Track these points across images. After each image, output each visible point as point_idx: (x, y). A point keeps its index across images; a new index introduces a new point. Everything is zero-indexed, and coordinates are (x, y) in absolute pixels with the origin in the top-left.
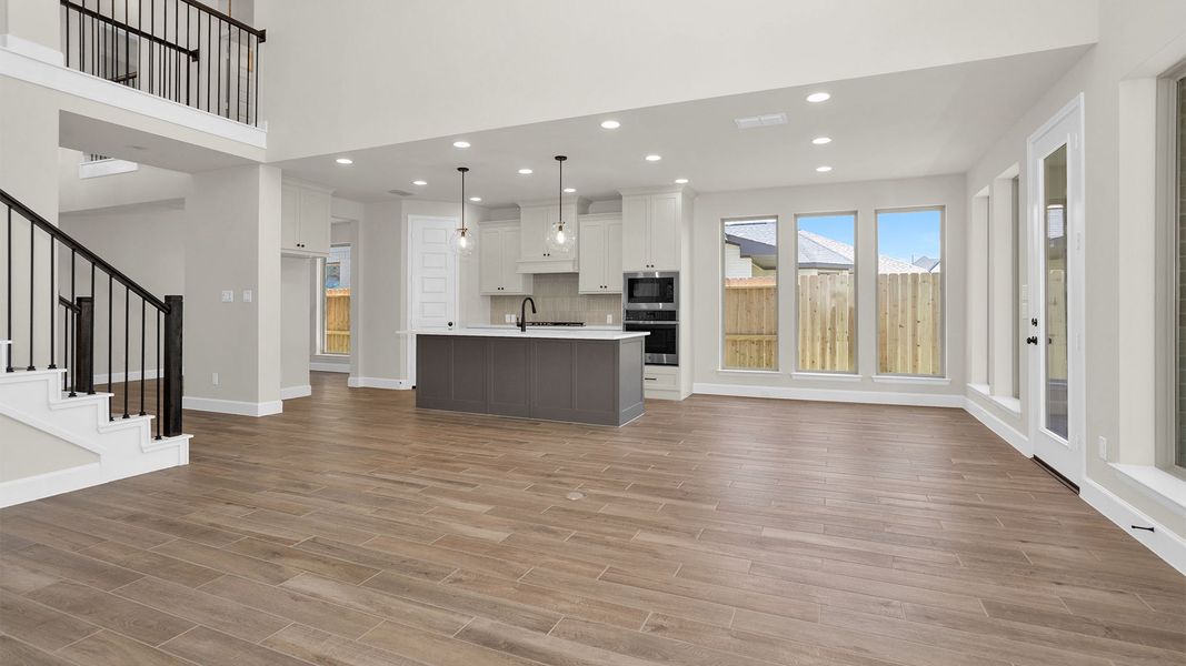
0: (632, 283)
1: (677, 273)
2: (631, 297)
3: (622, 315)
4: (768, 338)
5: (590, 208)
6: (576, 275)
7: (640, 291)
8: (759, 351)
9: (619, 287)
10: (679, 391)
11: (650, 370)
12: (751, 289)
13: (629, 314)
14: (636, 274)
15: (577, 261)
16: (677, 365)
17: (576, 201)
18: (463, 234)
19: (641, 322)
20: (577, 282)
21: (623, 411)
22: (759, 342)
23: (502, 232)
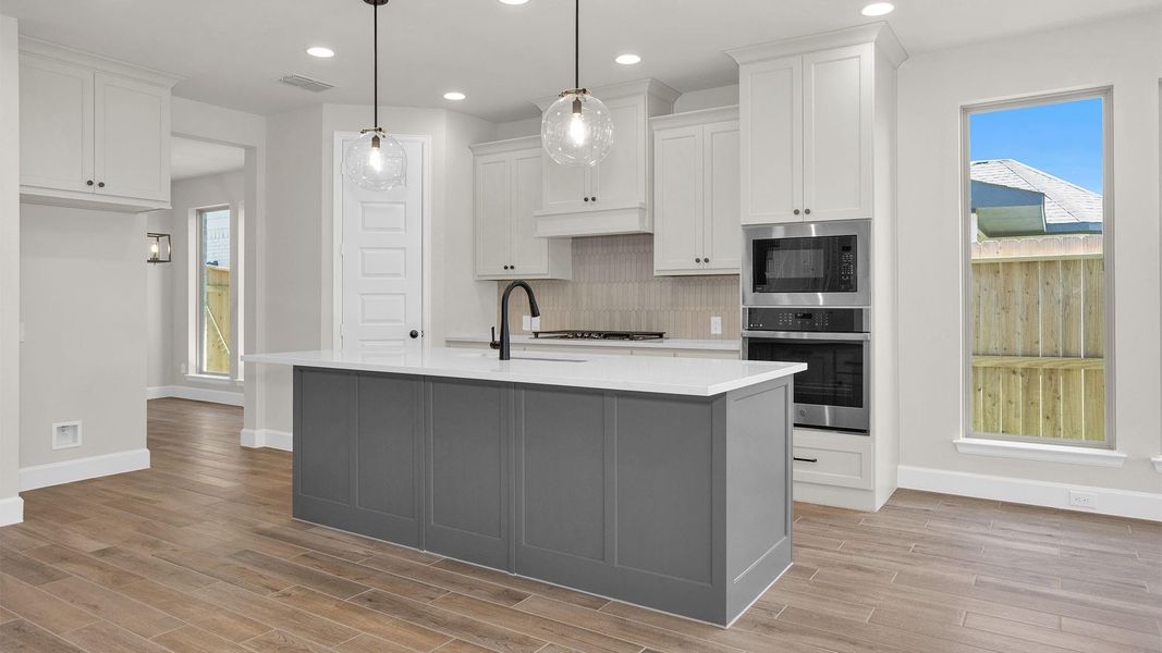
0: (763, 250)
1: (866, 224)
2: (760, 281)
3: (740, 318)
4: (1049, 363)
5: (677, 103)
6: (646, 238)
7: (778, 267)
8: (1027, 389)
9: (735, 259)
10: (869, 492)
11: (805, 440)
12: (1008, 264)
13: (755, 317)
14: (769, 227)
15: (648, 209)
16: (864, 432)
17: (646, 88)
18: (376, 141)
19: (781, 335)
20: (651, 252)
21: (735, 579)
22: (1029, 373)
23: (510, 159)
